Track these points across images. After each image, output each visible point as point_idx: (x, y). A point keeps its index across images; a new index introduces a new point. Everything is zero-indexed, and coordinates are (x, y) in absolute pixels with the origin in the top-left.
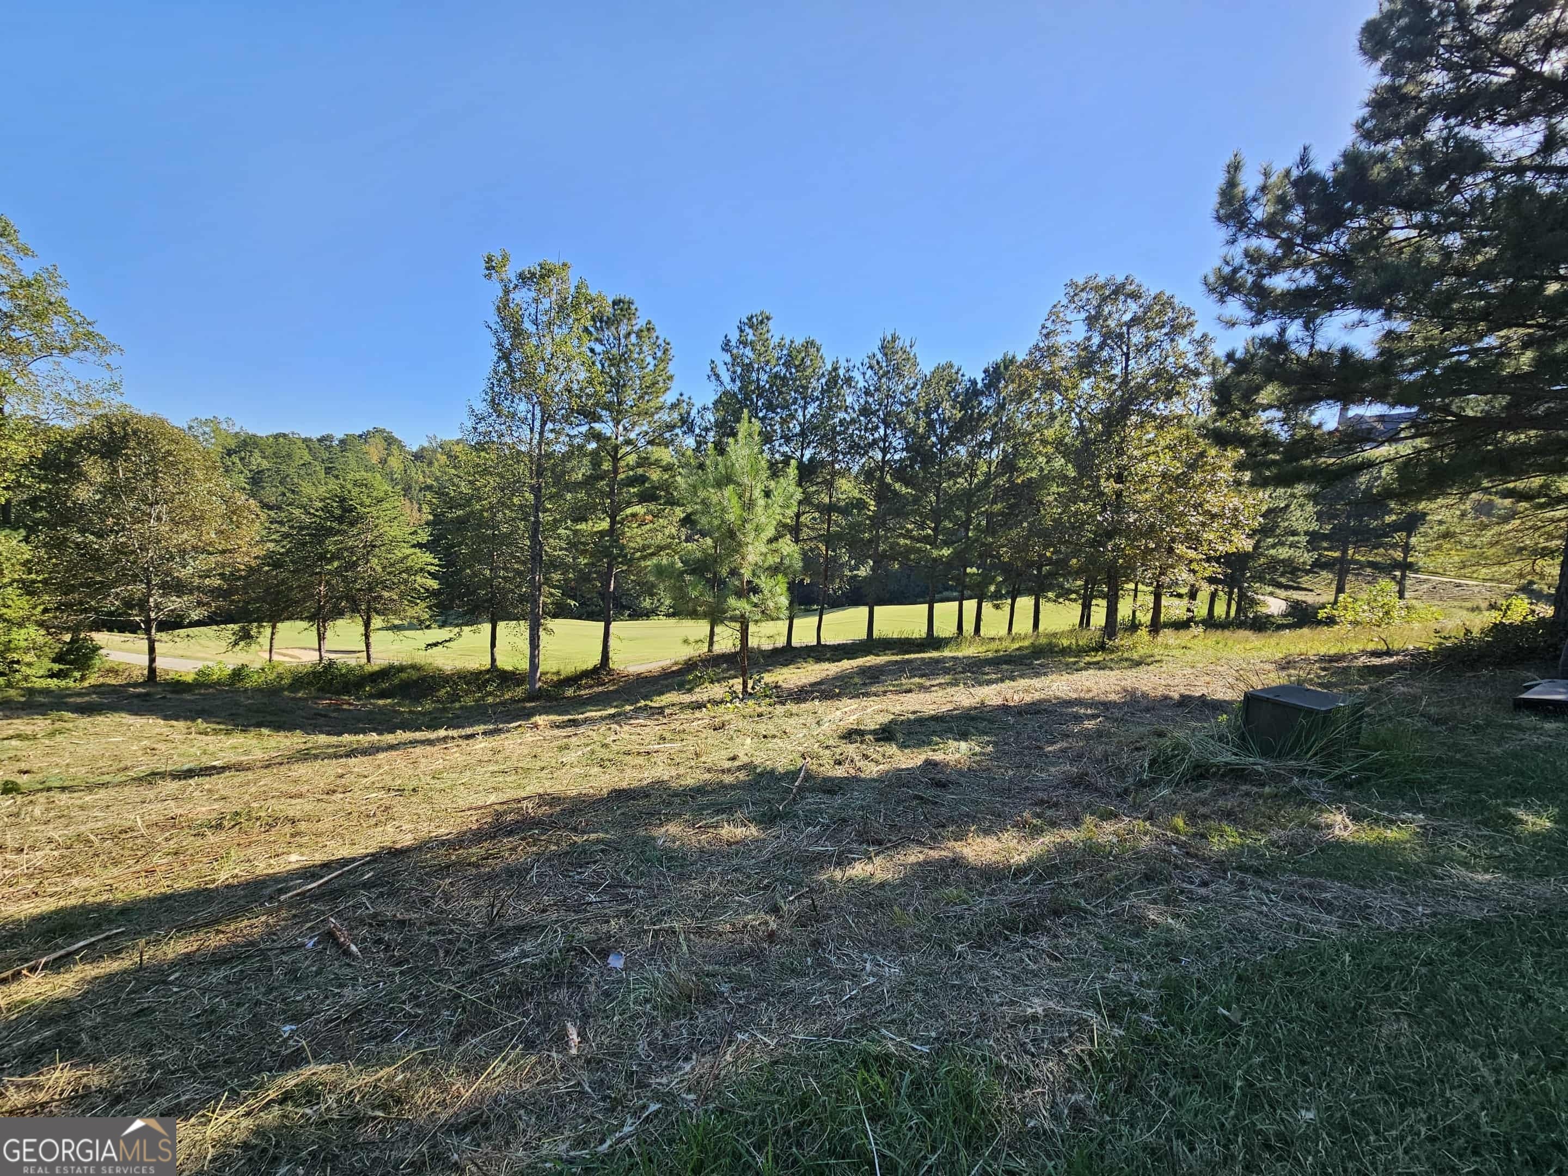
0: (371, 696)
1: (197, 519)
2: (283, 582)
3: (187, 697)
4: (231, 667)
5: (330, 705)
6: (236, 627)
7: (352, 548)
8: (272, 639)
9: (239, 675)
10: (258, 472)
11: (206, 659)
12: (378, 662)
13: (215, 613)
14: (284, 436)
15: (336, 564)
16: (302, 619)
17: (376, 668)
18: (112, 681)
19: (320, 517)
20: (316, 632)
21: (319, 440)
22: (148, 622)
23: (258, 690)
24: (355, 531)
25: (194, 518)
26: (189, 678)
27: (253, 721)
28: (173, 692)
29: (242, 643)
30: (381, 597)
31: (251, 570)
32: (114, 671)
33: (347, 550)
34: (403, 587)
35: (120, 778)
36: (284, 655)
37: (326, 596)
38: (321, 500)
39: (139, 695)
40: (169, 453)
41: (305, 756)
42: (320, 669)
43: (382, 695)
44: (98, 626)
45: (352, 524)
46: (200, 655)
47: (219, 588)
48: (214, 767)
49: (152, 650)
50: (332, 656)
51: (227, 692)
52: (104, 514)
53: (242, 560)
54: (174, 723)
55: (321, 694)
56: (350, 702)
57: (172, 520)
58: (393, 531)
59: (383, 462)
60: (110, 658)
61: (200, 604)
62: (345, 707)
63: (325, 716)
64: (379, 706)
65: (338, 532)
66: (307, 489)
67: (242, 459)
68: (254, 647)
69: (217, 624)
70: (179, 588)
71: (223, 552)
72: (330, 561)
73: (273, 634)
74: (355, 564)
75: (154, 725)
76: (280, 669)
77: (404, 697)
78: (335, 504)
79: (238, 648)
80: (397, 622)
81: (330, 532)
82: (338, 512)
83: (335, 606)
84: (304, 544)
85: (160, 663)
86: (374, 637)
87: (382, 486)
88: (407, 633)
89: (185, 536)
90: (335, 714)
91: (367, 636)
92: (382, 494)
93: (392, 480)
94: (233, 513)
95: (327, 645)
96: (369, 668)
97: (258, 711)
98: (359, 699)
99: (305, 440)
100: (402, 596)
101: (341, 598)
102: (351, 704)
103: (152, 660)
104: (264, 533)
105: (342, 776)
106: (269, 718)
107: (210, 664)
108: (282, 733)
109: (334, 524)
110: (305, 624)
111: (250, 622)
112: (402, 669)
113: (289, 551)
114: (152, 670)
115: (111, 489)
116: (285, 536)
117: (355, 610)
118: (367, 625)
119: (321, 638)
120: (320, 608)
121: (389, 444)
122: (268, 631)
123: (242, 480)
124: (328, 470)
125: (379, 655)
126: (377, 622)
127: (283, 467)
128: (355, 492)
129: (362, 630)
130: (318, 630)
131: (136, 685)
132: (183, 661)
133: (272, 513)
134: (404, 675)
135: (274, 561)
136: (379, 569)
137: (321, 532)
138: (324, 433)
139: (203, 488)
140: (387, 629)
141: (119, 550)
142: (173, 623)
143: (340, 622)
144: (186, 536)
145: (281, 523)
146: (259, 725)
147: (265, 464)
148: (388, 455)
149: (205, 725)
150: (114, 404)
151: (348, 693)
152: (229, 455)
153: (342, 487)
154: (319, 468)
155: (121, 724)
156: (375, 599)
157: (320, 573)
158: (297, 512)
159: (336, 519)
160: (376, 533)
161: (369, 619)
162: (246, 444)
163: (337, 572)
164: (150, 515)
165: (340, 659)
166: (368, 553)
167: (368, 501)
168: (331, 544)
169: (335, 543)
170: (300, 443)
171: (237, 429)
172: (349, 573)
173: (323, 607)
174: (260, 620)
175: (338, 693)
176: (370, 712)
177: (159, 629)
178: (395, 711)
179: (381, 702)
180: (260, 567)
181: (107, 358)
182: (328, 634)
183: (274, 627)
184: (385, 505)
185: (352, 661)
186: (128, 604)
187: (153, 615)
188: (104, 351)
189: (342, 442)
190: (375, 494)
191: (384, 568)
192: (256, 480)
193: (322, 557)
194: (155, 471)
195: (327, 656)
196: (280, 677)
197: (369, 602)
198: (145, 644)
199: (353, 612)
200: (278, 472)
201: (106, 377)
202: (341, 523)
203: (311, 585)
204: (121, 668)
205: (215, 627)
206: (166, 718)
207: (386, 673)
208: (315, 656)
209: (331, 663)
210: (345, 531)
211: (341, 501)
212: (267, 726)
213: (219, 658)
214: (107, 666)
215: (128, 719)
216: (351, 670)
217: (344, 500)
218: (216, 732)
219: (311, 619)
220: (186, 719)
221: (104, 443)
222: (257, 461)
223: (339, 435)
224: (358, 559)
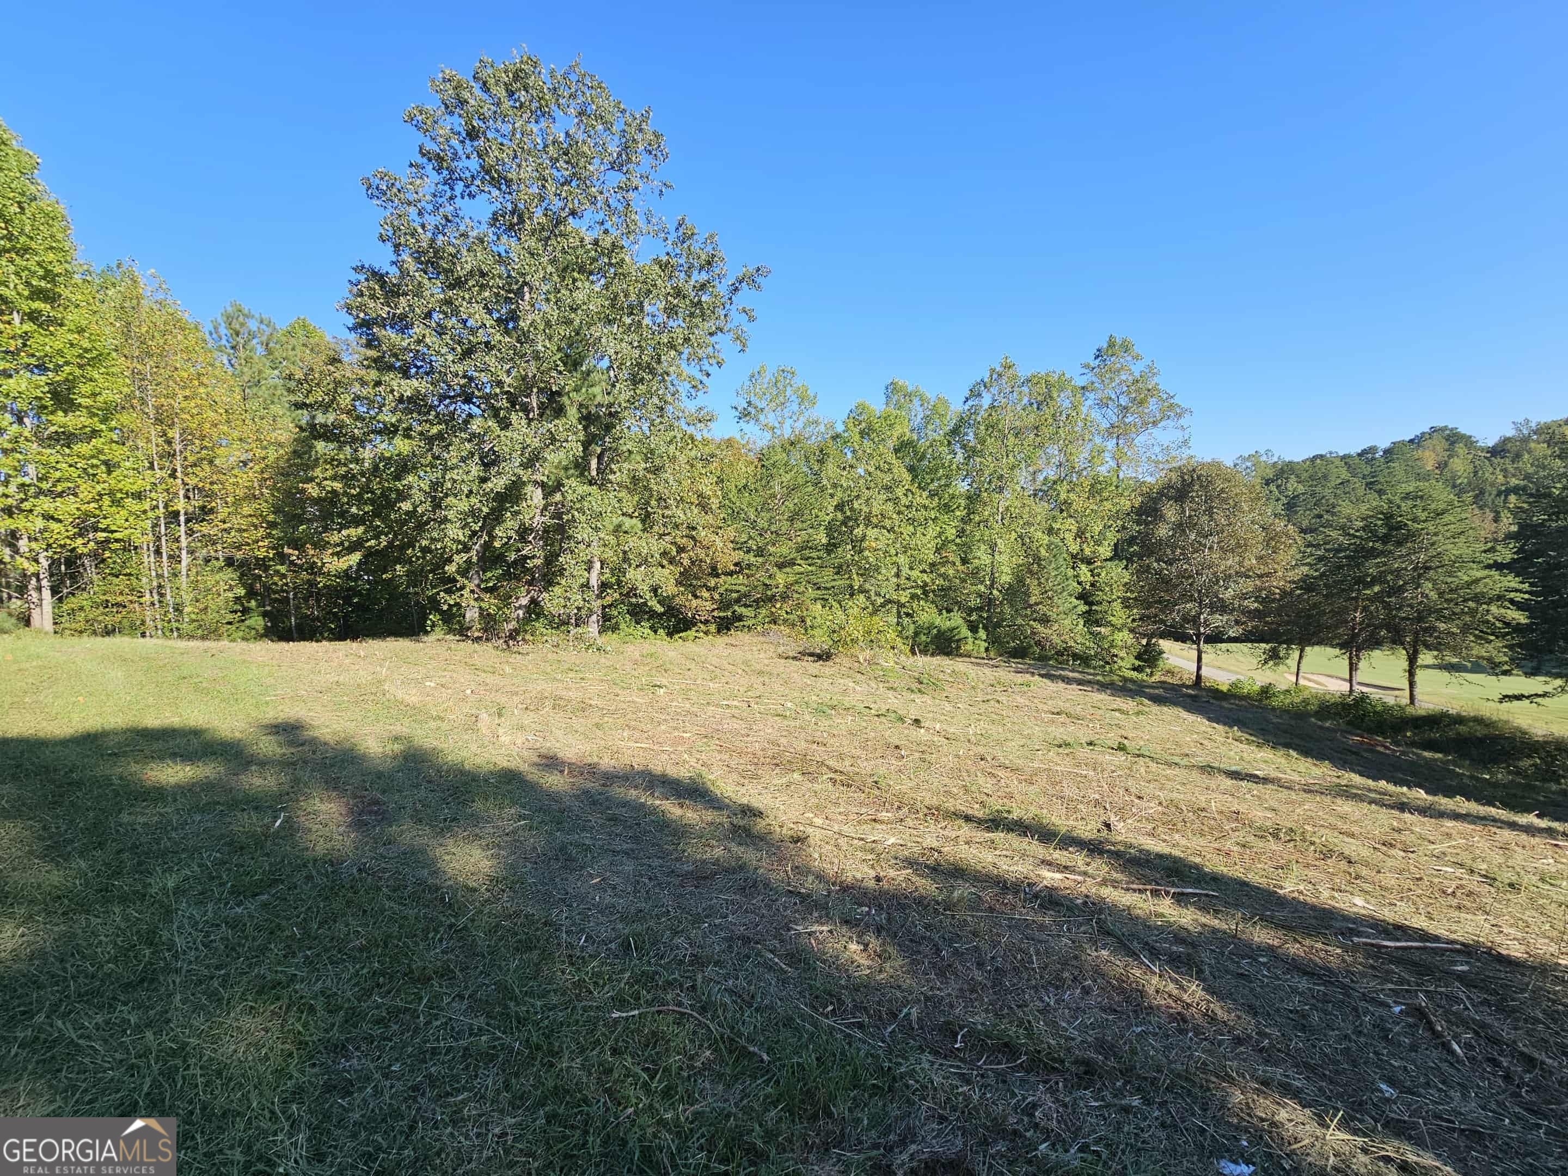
0: (1413, 744)
1: (1241, 547)
2: (1315, 606)
3: (1225, 704)
4: (1259, 684)
5: (1362, 743)
6: (1268, 646)
7: (1398, 570)
8: (1299, 663)
9: (1267, 692)
10: (1293, 498)
11: (1237, 673)
12: (1426, 706)
13: (1250, 631)
14: (1321, 457)
15: (1377, 589)
16: (1333, 646)
17: (1422, 712)
18: (1169, 680)
19: (1361, 538)
20: (1347, 662)
21: (1359, 455)
22: (1198, 635)
23: (1285, 711)
24: (1404, 551)
25: (1238, 545)
26: (1224, 688)
27: (1282, 741)
28: (1214, 698)
29: (1271, 663)
30: (1434, 629)
31: (1284, 593)
32: (1170, 672)
33: (1391, 573)
34: (1468, 619)
35: (1185, 762)
36: (1310, 680)
37: (1360, 624)
38: (1363, 519)
39: (1190, 696)
40: (1222, 491)
41: (1345, 793)
42: (1349, 700)
43: (1431, 745)
44: (1163, 636)
45: (1399, 544)
46: (1232, 668)
47: (1256, 610)
48: (1257, 776)
49: (1199, 659)
50: (1365, 689)
51: (1257, 707)
52: (1174, 547)
53: (1277, 584)
54: (1215, 725)
55: (1350, 728)
56: (1385, 745)
57: (1222, 548)
58: (1454, 550)
59: (1442, 466)
60: (1169, 662)
61: (1237, 622)
62: (1379, 748)
63: (1354, 753)
64: (1425, 758)
65: (1382, 553)
66: (1346, 508)
67: (1278, 487)
68: (1282, 668)
69: (1252, 641)
70: (1222, 607)
71: (1260, 576)
72: (1370, 585)
73: (1301, 657)
74: (1401, 589)
75: (1199, 723)
76: (1306, 694)
77: (1463, 756)
78: (1380, 523)
79: (1267, 666)
80: (1455, 660)
81: (1373, 553)
82: (1382, 531)
83: (1372, 634)
84: (1340, 567)
85: (1204, 672)
86: (1420, 675)
87: (1442, 495)
88: (1469, 676)
89: (1230, 562)
90: (1366, 755)
91: (1411, 674)
92: (1442, 506)
93: (1454, 486)
94: (1271, 539)
95: (1359, 676)
96: (1410, 710)
97: (1285, 732)
98: (1397, 744)
99: (1344, 458)
100: (1465, 629)
101: (1381, 627)
102: (1387, 748)
103: (1199, 668)
104: (1299, 556)
105: (1399, 831)
106: (1297, 741)
107: (1242, 678)
108: (1309, 760)
109: (1377, 545)
110: (1337, 651)
111: (1280, 643)
112: (1459, 720)
113: (1323, 574)
114: (1199, 677)
115: (1180, 527)
116: (1320, 559)
117: (1396, 640)
118: (1412, 660)
119: (1353, 668)
120: (1354, 637)
121: (1453, 443)
122: (1296, 654)
123: (1279, 508)
124: (1369, 485)
125: (1425, 698)
126: (1426, 657)
127: (1318, 489)
128: (1406, 506)
129: (1405, 665)
130: (1350, 658)
131: (1188, 687)
132: (1220, 672)
133: (1308, 537)
134: (1462, 729)
135: (1307, 585)
136: (1433, 595)
137: (1362, 554)
138: (1365, 446)
139: (1247, 519)
140: (1440, 667)
141: (1183, 575)
142: (1215, 638)
143: (1376, 653)
144: (1232, 561)
145: (1317, 546)
146: (1287, 746)
147: (1301, 489)
148: (1450, 457)
149: (1240, 734)
150: (1182, 457)
151: (1383, 734)
152: (1267, 484)
153: (1390, 502)
154: (1359, 486)
155: (1179, 717)
156: (1426, 630)
157: (1356, 599)
158: (1334, 534)
159: (1379, 539)
160: (1432, 552)
161: (1416, 653)
162: (1284, 471)
163: (1376, 598)
164: (1205, 546)
165: (1375, 694)
166: (1420, 576)
167: (1423, 516)
168: (1371, 568)
169: (1377, 565)
170: (1338, 462)
171: (1275, 459)
172: (1393, 599)
173: (1358, 635)
174: (1289, 642)
175: (1370, 731)
176: (1412, 763)
177: (1205, 642)
178: (1449, 771)
179: (1426, 754)
180: (1292, 591)
181: (1182, 421)
182: (1362, 665)
183: (1302, 651)
184: (1447, 518)
185: (1390, 699)
186: (1185, 619)
187: (1202, 630)
188: (1179, 416)
189: (1387, 452)
190: (1433, 506)
191: (1441, 594)
192: (1291, 506)
193: (1360, 581)
194: (1212, 508)
195: (1357, 688)
196: (1306, 702)
197: (1416, 633)
198: (1195, 654)
199: (1394, 642)
200: (1313, 495)
201: (1179, 436)
202: (1385, 543)
203: (1345, 610)
204: (1176, 670)
205: (1249, 645)
206: (1209, 719)
207: (1436, 720)
208: (1345, 687)
209: (1364, 698)
210: (1390, 552)
211: (1387, 518)
212: (1295, 749)
213: (1250, 674)
214: (1167, 667)
215: (1184, 714)
216: (1387, 709)
217: (1392, 516)
218: (1249, 742)
219: (1342, 646)
220: (1225, 724)
221: (1178, 490)
222: (1293, 486)
223: (1384, 444)
224: (1405, 583)
